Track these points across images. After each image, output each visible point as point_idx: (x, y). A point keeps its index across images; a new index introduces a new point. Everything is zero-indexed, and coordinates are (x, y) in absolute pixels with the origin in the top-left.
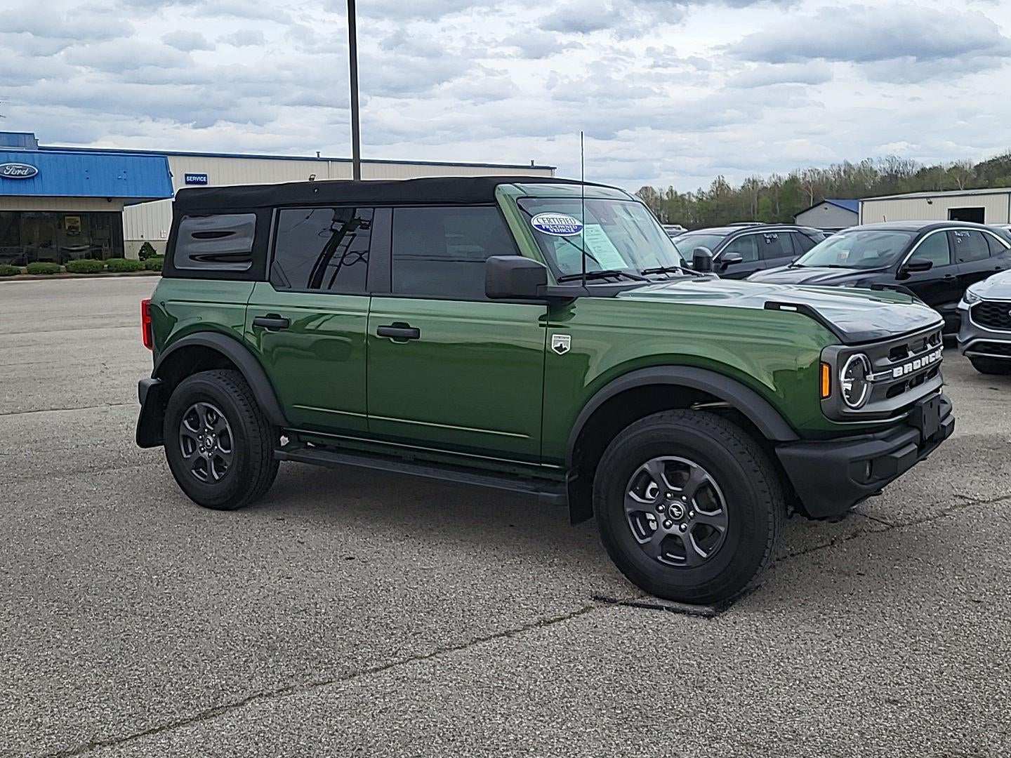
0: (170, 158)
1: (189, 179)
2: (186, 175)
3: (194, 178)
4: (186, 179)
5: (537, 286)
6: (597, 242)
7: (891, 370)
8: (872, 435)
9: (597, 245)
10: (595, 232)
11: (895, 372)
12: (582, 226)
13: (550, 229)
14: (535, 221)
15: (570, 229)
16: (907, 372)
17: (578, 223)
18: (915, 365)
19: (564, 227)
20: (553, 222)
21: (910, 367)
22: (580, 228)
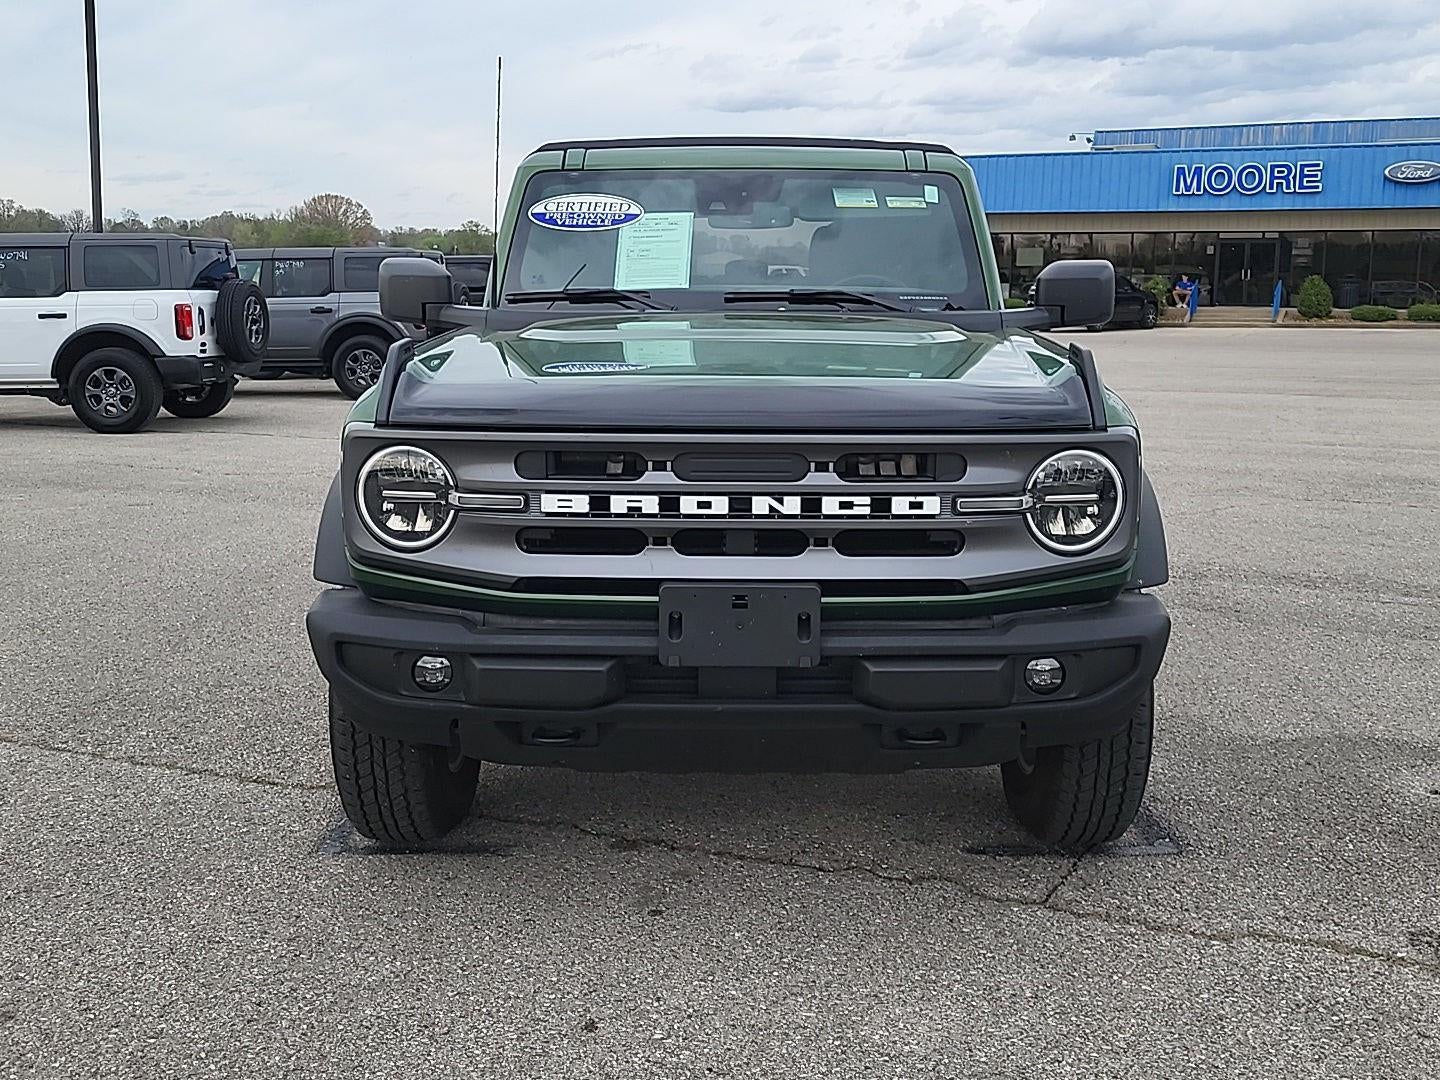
5: (424, 305)
6: (647, 243)
7: (529, 497)
8: (482, 614)
9: (644, 247)
10: (665, 225)
11: (550, 503)
12: (638, 216)
13: (558, 221)
14: (539, 209)
15: (603, 221)
16: (625, 511)
17: (634, 210)
18: (688, 505)
19: (593, 217)
20: (576, 208)
21: (650, 504)
22: (630, 217)
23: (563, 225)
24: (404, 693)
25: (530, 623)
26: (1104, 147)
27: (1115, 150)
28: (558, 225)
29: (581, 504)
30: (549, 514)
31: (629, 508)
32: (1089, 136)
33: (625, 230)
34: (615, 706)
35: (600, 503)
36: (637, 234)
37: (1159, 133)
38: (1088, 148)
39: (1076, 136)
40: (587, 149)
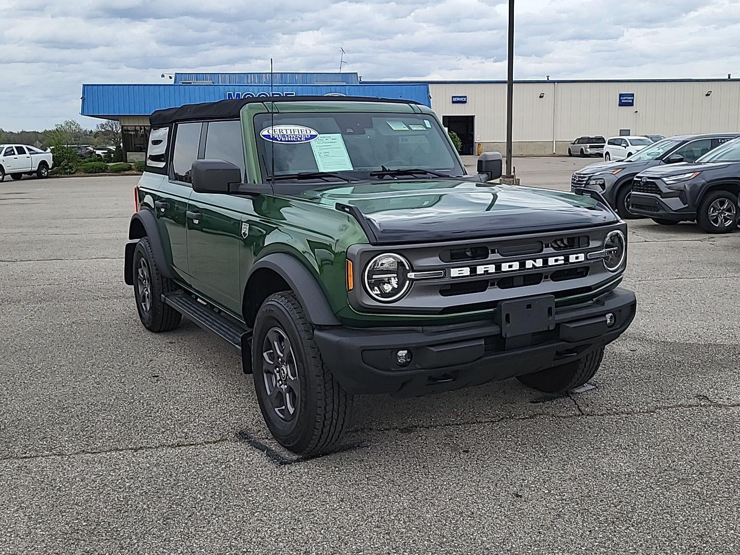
0: (430, 86)
1: (455, 100)
2: (453, 97)
3: (458, 99)
4: (452, 99)
5: (229, 184)
6: (327, 149)
7: (446, 270)
8: (421, 328)
9: (325, 151)
10: (330, 140)
11: (455, 272)
12: (316, 136)
13: (278, 138)
14: (265, 132)
15: (300, 138)
16: (483, 272)
17: (314, 133)
18: (505, 267)
19: (295, 136)
20: (285, 132)
21: (492, 268)
22: (313, 137)
23: (281, 140)
24: (393, 369)
25: (444, 328)
26: (187, 82)
27: (192, 84)
28: (278, 140)
29: (466, 271)
30: (453, 278)
31: (485, 271)
32: (170, 75)
33: (313, 142)
34: (483, 359)
35: (473, 270)
36: (320, 145)
37: (208, 75)
38: (172, 82)
39: (165, 75)
40: (273, 102)
